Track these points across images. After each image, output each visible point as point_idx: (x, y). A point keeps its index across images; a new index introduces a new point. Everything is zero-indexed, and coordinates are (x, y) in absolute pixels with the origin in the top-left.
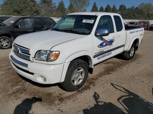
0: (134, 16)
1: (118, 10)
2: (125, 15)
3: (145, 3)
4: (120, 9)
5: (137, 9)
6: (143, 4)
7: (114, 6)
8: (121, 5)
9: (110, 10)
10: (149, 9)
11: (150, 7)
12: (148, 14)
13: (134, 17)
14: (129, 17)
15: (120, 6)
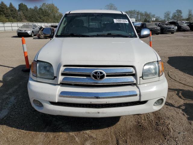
0: (40, 18)
1: (18, 10)
2: (30, 17)
3: (47, 4)
4: (19, 8)
5: (41, 10)
6: (45, 5)
7: (11, 5)
8: (21, 4)
9: (7, 9)
10: (54, 11)
11: (54, 8)
12: (54, 17)
13: (41, 20)
14: (36, 20)
15: (19, 5)
